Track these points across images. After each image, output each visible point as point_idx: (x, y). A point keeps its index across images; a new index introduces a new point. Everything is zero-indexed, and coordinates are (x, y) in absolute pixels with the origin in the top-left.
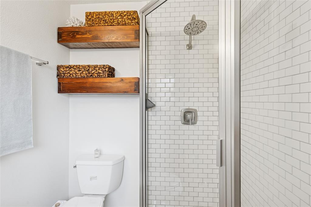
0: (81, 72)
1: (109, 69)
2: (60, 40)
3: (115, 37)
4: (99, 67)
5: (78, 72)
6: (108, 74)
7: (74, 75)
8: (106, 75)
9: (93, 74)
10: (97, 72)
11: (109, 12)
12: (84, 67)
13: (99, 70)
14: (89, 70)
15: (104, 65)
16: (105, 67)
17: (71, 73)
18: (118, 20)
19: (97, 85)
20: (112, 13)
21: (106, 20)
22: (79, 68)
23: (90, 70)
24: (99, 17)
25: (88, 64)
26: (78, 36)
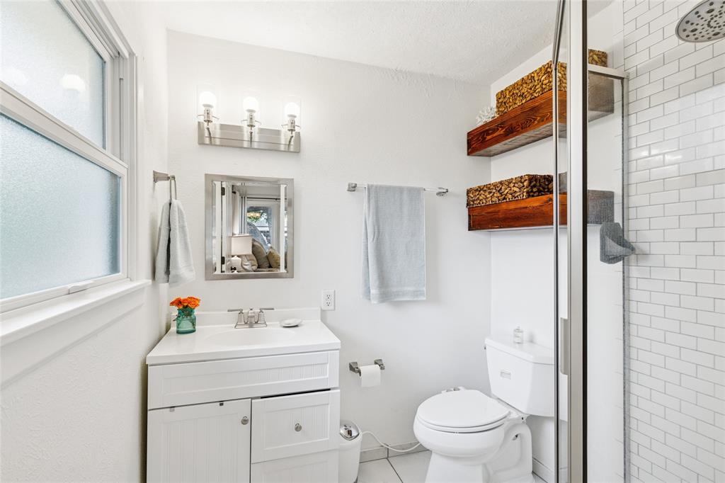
0: (491, 194)
1: (530, 183)
2: (470, 150)
3: (538, 118)
4: (514, 182)
5: (488, 196)
6: (528, 192)
7: (484, 202)
8: (525, 194)
9: (506, 195)
10: (511, 192)
11: (528, 76)
12: (495, 185)
13: (514, 186)
14: (501, 189)
15: (521, 177)
16: (523, 180)
17: (481, 198)
18: (542, 84)
19: (512, 214)
20: (533, 75)
21: (523, 93)
22: (489, 189)
23: (503, 190)
24: (513, 94)
25: (500, 180)
26: (488, 137)
